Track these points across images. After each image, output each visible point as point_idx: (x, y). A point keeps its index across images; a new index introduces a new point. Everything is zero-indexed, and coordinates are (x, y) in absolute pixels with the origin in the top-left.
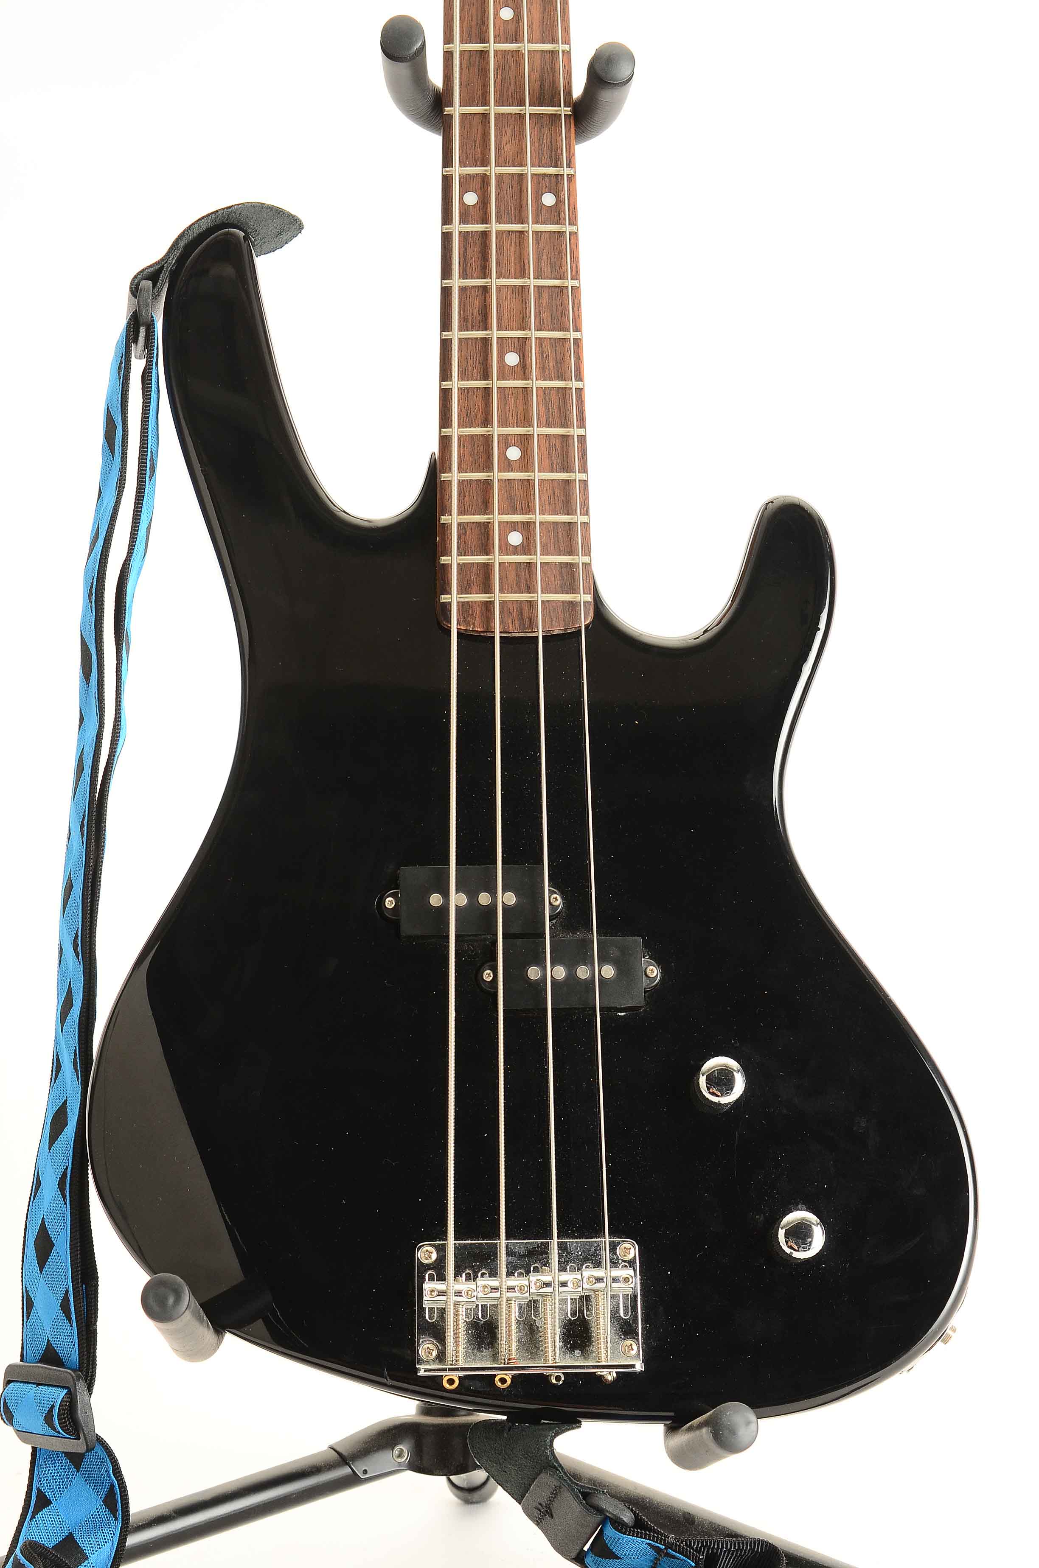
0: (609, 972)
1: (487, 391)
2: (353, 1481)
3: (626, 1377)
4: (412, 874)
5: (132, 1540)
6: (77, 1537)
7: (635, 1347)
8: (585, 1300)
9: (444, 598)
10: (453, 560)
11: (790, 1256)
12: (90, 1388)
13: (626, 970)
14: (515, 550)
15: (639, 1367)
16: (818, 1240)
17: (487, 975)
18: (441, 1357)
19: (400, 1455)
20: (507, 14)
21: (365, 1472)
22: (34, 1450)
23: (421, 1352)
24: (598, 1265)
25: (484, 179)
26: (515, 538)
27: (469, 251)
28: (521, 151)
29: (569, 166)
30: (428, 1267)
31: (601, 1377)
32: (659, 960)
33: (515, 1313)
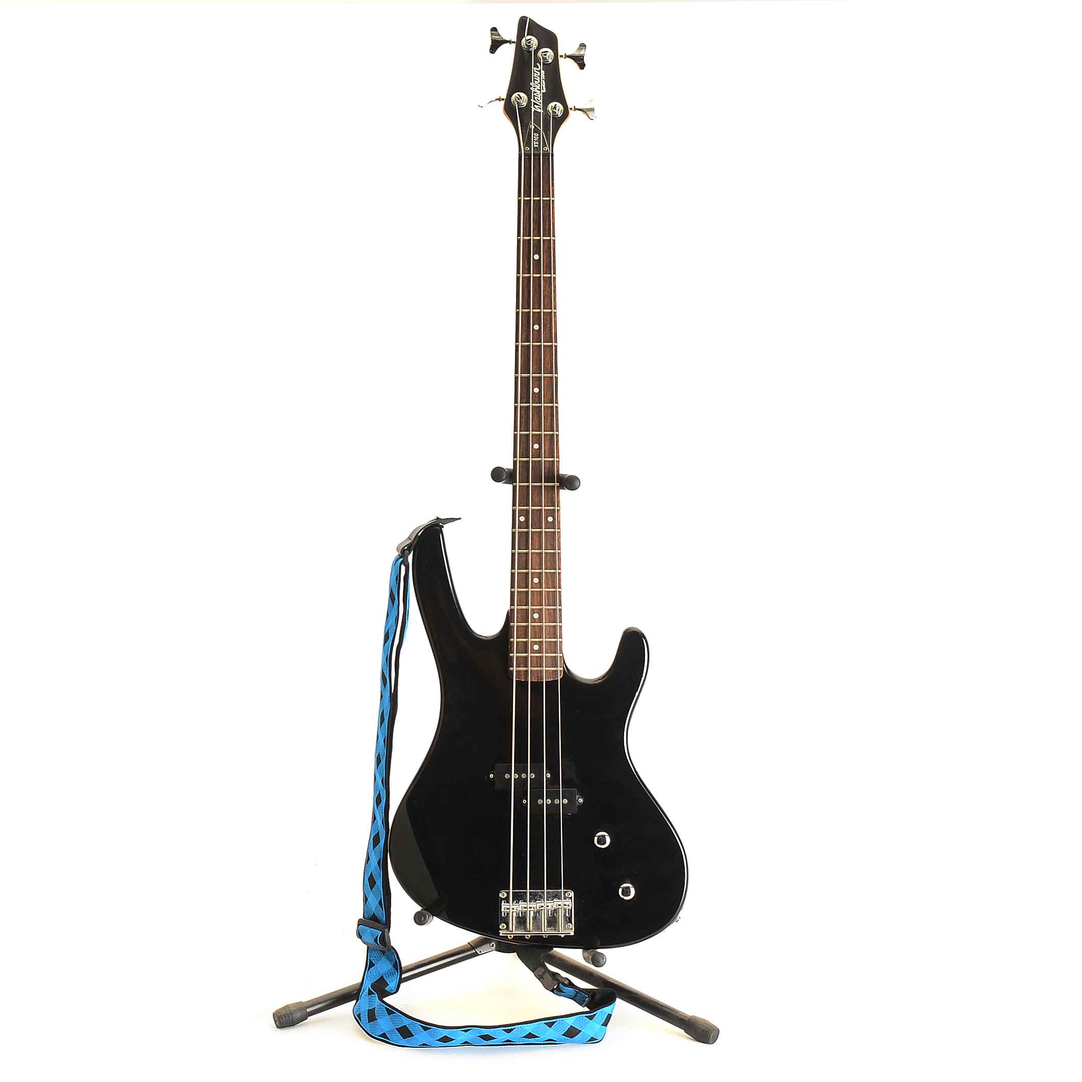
0: (565, 801)
1: (527, 592)
2: (476, 955)
3: (568, 937)
4: (500, 766)
5: (404, 976)
6: (384, 977)
7: (571, 925)
8: (555, 911)
9: (511, 669)
10: (515, 655)
11: (623, 899)
12: (389, 930)
13: (572, 800)
14: (536, 652)
15: (572, 934)
16: (633, 892)
17: (524, 801)
18: (508, 928)
19: (493, 946)
20: (536, 446)
21: (480, 952)
22: (368, 947)
23: (500, 927)
24: (560, 898)
25: (527, 511)
26: (536, 647)
27: (521, 539)
28: (541, 501)
29: (558, 506)
30: (504, 899)
31: (561, 936)
32: (582, 796)
33: (532, 914)
